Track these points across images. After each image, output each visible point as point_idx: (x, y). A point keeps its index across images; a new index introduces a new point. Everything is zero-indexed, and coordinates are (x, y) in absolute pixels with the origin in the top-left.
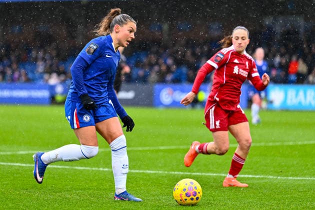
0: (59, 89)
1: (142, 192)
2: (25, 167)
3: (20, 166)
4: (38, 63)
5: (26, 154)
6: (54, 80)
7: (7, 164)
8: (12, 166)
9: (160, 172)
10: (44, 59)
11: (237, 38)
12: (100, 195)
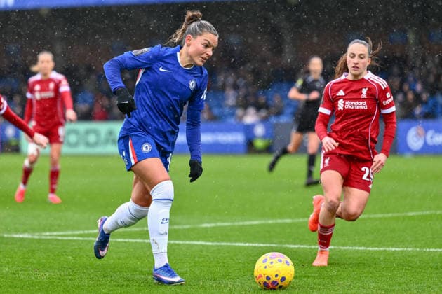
0: (259, 130)
1: (384, 279)
2: (212, 246)
3: (203, 246)
4: (227, 92)
5: (214, 228)
6: (251, 117)
7: (184, 242)
8: (192, 246)
9: (409, 249)
10: (236, 87)
11: (353, 56)
12: (324, 285)
